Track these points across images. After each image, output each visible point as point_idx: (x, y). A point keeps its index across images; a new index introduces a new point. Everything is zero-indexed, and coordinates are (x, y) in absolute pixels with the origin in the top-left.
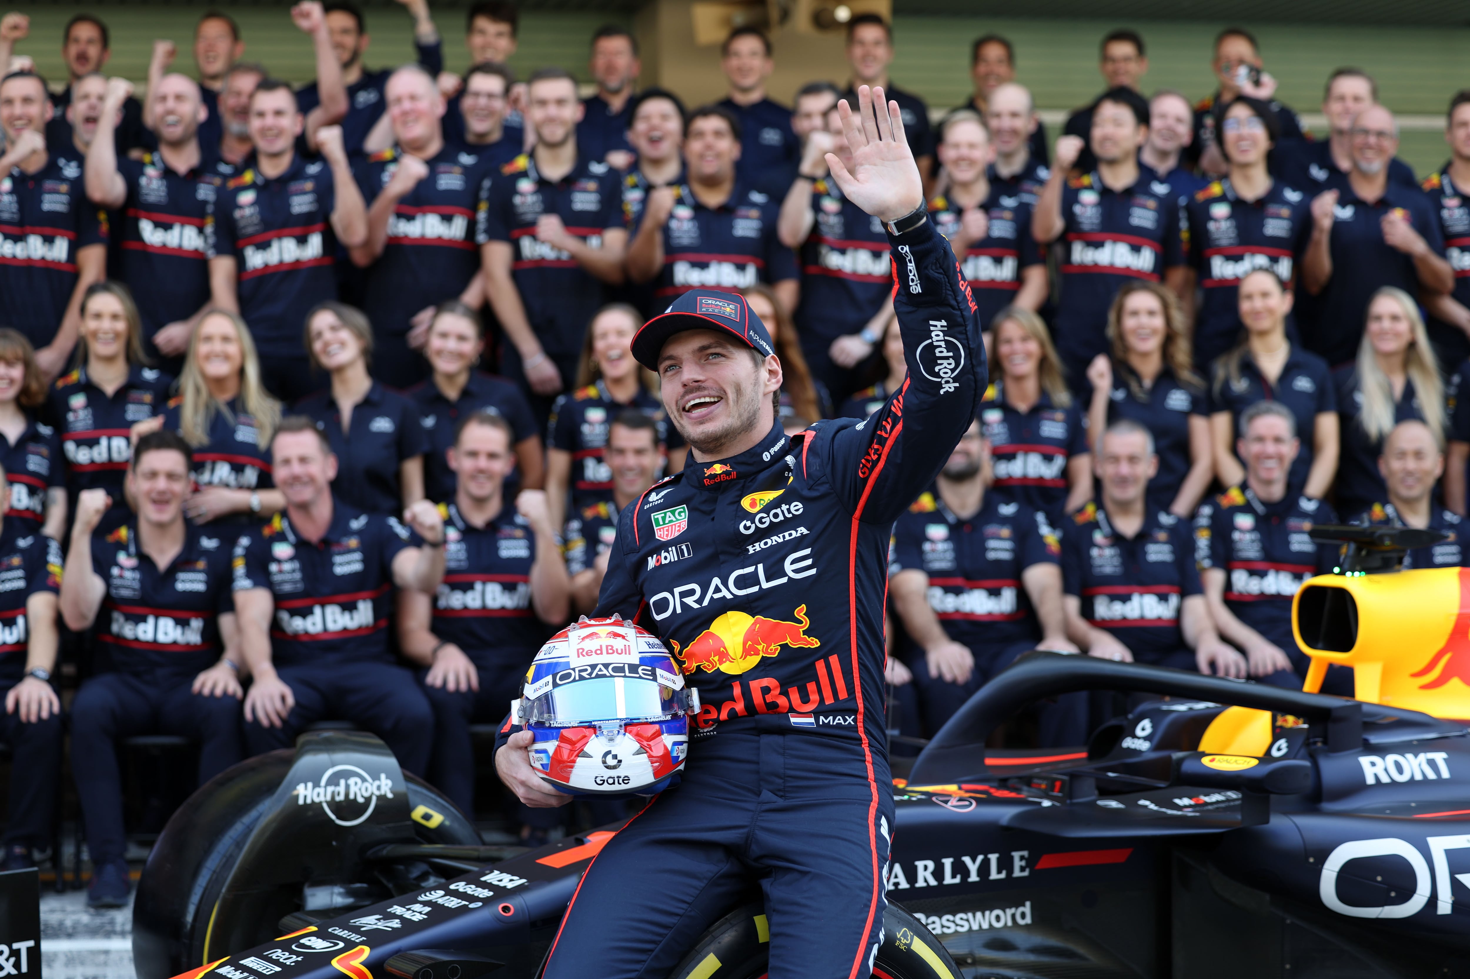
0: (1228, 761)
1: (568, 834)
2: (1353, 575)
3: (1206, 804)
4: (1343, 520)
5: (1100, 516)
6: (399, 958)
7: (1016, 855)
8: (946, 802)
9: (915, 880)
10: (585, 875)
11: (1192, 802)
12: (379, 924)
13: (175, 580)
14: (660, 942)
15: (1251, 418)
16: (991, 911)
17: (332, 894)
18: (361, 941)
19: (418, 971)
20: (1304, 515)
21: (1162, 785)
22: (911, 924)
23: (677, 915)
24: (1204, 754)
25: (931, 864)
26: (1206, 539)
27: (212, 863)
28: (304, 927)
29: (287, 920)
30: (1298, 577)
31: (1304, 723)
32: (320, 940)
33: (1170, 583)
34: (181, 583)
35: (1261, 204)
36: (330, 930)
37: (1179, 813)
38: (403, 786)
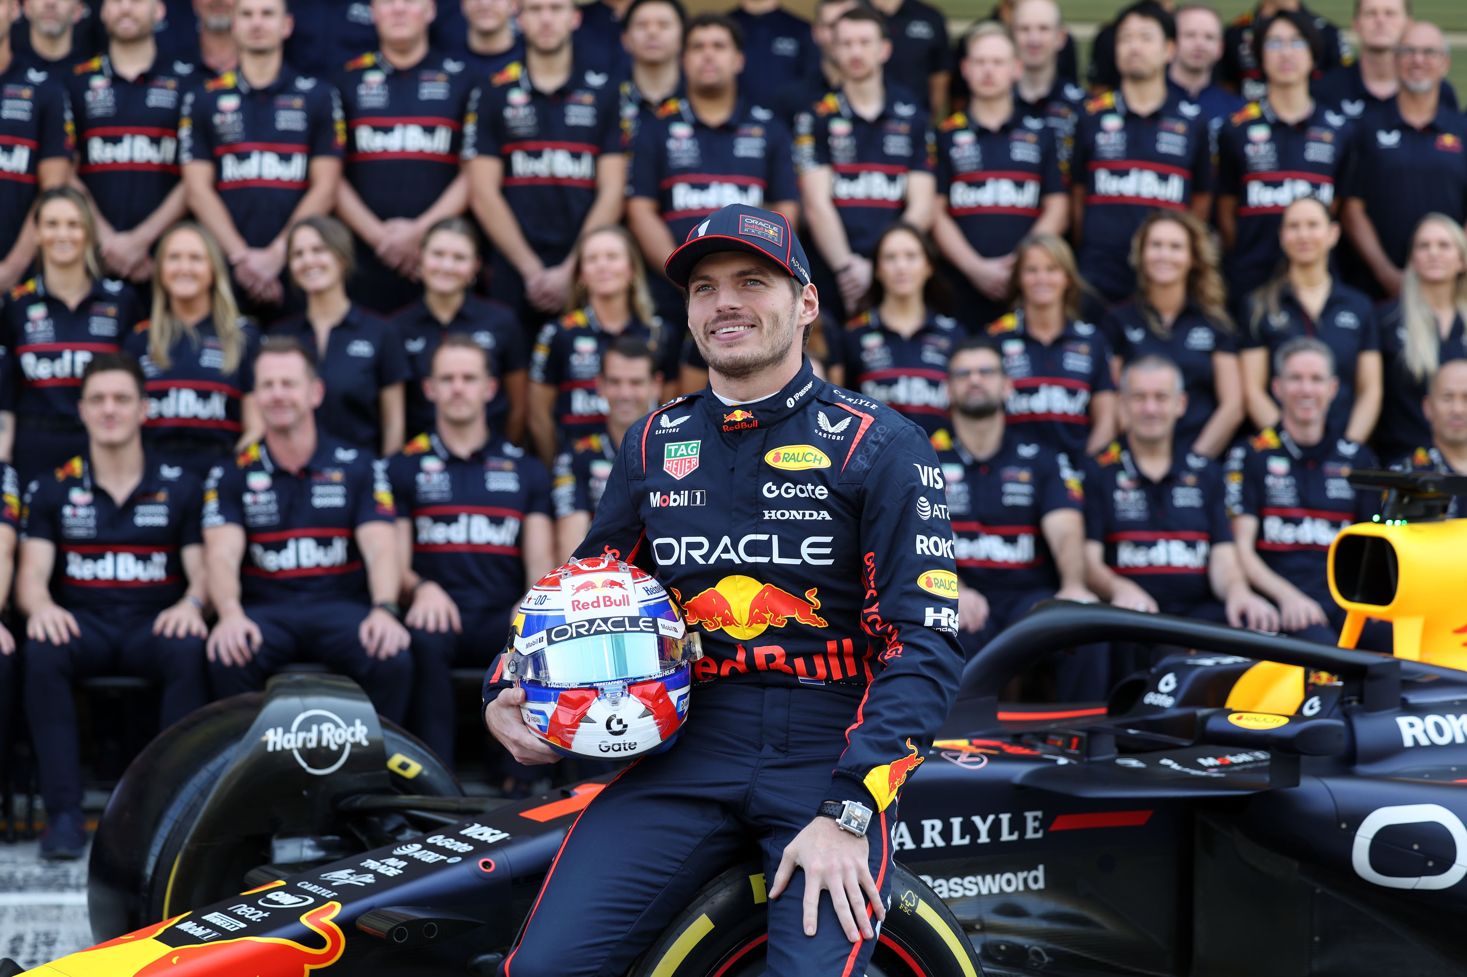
0: (1257, 719)
1: (554, 786)
2: (1394, 523)
3: (1232, 764)
4: (1385, 464)
5: (1125, 458)
6: (372, 915)
7: (1029, 815)
8: (956, 758)
9: (922, 841)
10: (572, 829)
11: (1217, 762)
12: (352, 878)
13: (134, 514)
14: (650, 902)
15: (1288, 355)
16: (1002, 874)
17: (302, 847)
18: (332, 897)
19: (392, 930)
20: (1343, 459)
21: (1186, 743)
22: (917, 887)
23: (668, 874)
24: (1231, 712)
25: (938, 824)
26: (1238, 483)
27: (174, 812)
28: (272, 881)
29: (254, 874)
30: (1336, 525)
31: (1339, 680)
32: (288, 895)
33: (1198, 529)
34: (140, 516)
35: (1303, 127)
36: (299, 885)
37: (1204, 774)
38: (379, 733)
